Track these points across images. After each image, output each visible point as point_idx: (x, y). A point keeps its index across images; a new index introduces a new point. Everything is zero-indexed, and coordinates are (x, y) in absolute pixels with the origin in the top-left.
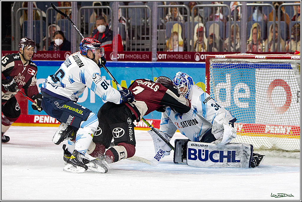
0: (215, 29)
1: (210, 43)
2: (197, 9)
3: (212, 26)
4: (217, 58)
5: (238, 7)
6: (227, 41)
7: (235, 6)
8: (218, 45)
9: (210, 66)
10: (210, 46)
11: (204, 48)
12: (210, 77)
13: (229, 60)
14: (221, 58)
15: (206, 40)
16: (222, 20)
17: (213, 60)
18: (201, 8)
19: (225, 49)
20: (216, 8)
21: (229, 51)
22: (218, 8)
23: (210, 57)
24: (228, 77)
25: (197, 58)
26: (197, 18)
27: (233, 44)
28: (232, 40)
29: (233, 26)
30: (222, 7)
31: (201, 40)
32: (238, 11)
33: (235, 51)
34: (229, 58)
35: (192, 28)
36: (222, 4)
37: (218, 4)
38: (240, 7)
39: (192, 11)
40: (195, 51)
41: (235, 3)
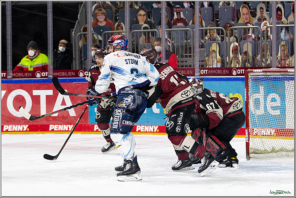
0: (248, 47)
1: (244, 59)
2: (232, 30)
3: (245, 45)
4: (255, 72)
5: (267, 28)
6: (259, 57)
7: (265, 27)
8: (251, 61)
9: (249, 79)
10: (244, 62)
11: (239, 64)
12: (249, 89)
13: (265, 73)
14: (258, 72)
15: (240, 57)
16: (254, 40)
17: (252, 74)
18: (236, 29)
19: (257, 65)
20: (249, 29)
21: (261, 66)
22: (251, 29)
23: (249, 71)
24: (262, 88)
25: (234, 73)
26: (232, 38)
27: (264, 60)
28: (263, 56)
29: (264, 44)
30: (254, 28)
31: (236, 57)
32: (268, 31)
33: (266, 66)
34: (265, 72)
35: (229, 46)
36: (253, 25)
37: (249, 26)
38: (269, 28)
39: (228, 32)
40: (231, 66)
41: (265, 25)
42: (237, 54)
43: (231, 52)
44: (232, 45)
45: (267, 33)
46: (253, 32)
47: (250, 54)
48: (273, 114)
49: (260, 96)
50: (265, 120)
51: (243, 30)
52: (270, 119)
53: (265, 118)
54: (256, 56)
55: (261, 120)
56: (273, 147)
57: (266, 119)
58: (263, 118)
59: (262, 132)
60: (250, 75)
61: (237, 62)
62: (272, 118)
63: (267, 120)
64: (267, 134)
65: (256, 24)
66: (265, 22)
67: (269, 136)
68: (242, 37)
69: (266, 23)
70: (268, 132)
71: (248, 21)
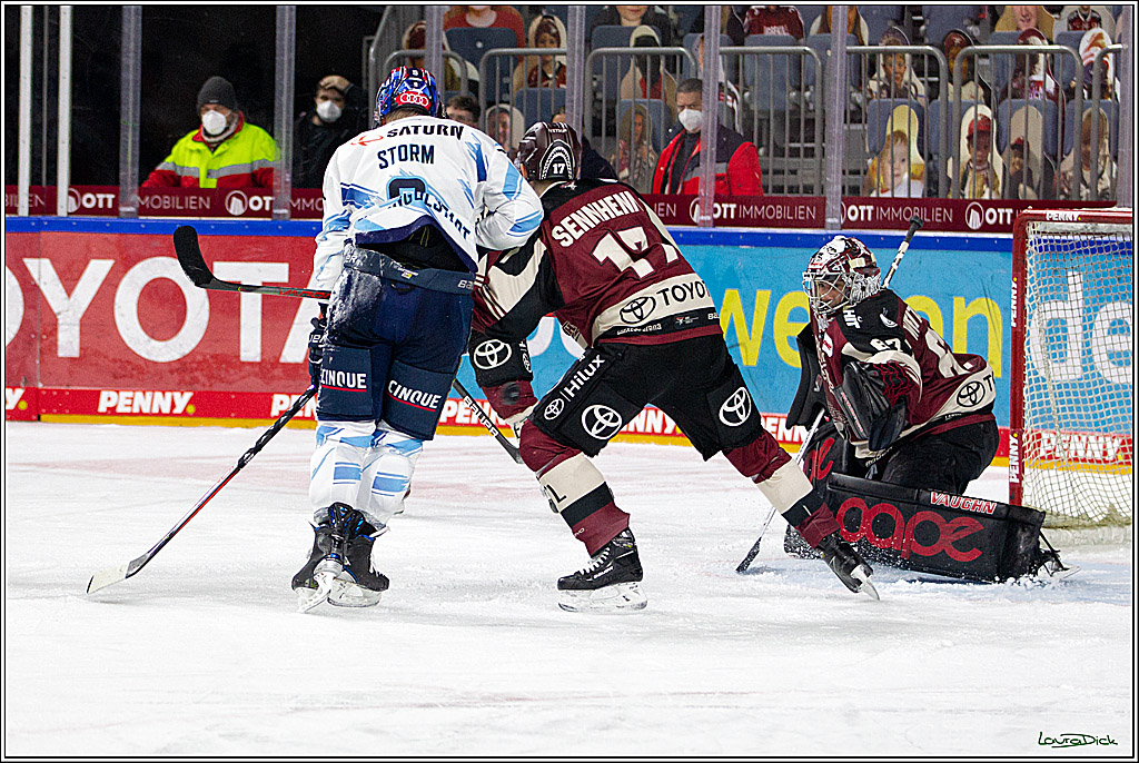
0: (1029, 124)
1: (1011, 170)
2: (970, 59)
3: (1019, 115)
4: (1051, 220)
5: (1105, 53)
6: (1068, 164)
7: (1096, 51)
8: (1037, 177)
9: (1028, 245)
10: (1013, 180)
11: (993, 188)
12: (1028, 283)
13: (1089, 226)
14: (1063, 220)
15: (998, 162)
16: (1054, 98)
17: (1040, 226)
18: (985, 55)
19: (1062, 192)
20: (1034, 56)
21: (1075, 199)
22: (1041, 56)
23: (1028, 217)
24: (1075, 282)
25: (974, 220)
26: (970, 90)
27: (1087, 174)
28: (1085, 160)
29: (1089, 116)
30: (1053, 54)
31: (982, 162)
32: (1105, 66)
33: (1094, 199)
34: (1091, 222)
35: (955, 119)
36: (1051, 43)
37: (1037, 44)
38: (1111, 55)
39: (956, 65)
40: (964, 195)
41: (1095, 42)
42: (988, 148)
43: (964, 142)
44: (969, 116)
45: (1104, 76)
46: (1050, 70)
47: (1037, 150)
48: (1116, 380)
49: (1069, 310)
50: (1085, 401)
51: (1011, 62)
52: (1105, 398)
53: (1083, 394)
54: (1059, 157)
55: (1070, 401)
56: (1112, 505)
57: (1088, 397)
58: (1075, 394)
59: (1072, 447)
60: (1033, 231)
61: (986, 181)
62: (1111, 396)
63: (1092, 400)
64: (1089, 455)
65: (1062, 39)
66: (1096, 30)
67: (1099, 462)
68: (1009, 86)
69: (1100, 36)
70: (1095, 447)
71: (1032, 26)
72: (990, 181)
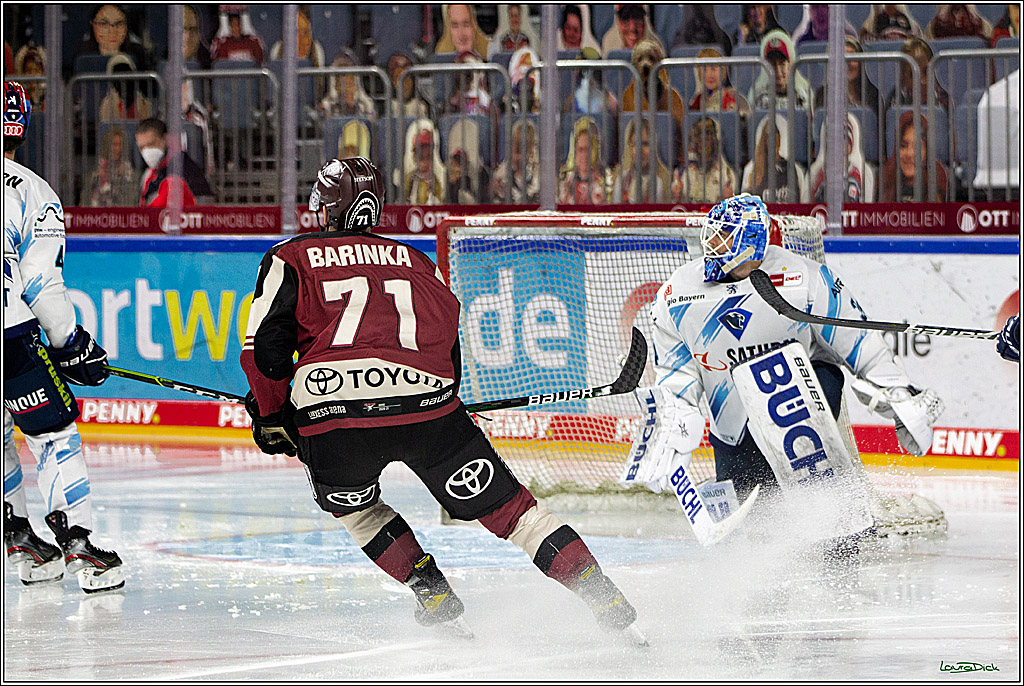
0: (466, 136)
1: (453, 178)
2: (413, 76)
3: (457, 131)
4: (470, 225)
5: (532, 70)
6: (501, 172)
7: (524, 69)
8: (475, 183)
9: (450, 248)
10: (453, 188)
11: (436, 193)
13: (505, 229)
14: (481, 225)
15: (440, 170)
16: (487, 110)
17: (460, 230)
18: (426, 74)
21: (508, 203)
22: (475, 75)
23: (449, 223)
24: (506, 277)
25: (415, 224)
26: (412, 107)
27: (519, 181)
28: (517, 168)
29: (520, 128)
30: (487, 72)
32: (531, 82)
33: (525, 203)
34: (505, 226)
36: (485, 62)
37: (473, 64)
38: (537, 73)
39: (399, 85)
40: (409, 201)
41: (525, 60)
43: (409, 155)
44: (412, 132)
45: (531, 91)
47: (474, 158)
48: (542, 364)
50: (502, 386)
52: (521, 382)
53: (501, 379)
55: (489, 386)
56: (533, 479)
57: (505, 382)
58: (494, 379)
59: (507, 426)
60: (456, 236)
61: (430, 188)
62: (539, 378)
63: (509, 385)
64: (522, 434)
65: (496, 59)
66: (525, 50)
68: (448, 103)
69: (528, 55)
70: (526, 424)
71: (469, 47)
72: (434, 188)
